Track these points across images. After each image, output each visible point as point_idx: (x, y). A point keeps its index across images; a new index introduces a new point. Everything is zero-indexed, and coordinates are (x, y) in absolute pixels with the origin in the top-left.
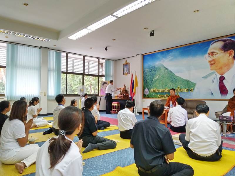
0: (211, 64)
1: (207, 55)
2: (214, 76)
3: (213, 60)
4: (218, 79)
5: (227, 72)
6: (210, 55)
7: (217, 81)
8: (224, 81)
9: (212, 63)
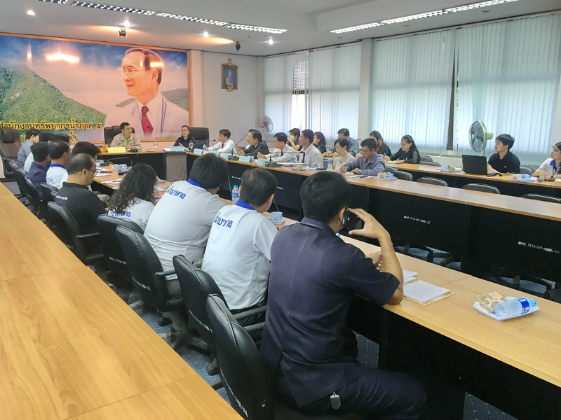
0: (129, 86)
1: (121, 69)
2: (133, 104)
3: (131, 79)
4: (140, 110)
5: (150, 100)
6: (126, 70)
7: (139, 113)
8: (148, 114)
9: (130, 83)
